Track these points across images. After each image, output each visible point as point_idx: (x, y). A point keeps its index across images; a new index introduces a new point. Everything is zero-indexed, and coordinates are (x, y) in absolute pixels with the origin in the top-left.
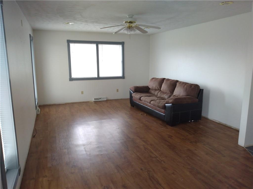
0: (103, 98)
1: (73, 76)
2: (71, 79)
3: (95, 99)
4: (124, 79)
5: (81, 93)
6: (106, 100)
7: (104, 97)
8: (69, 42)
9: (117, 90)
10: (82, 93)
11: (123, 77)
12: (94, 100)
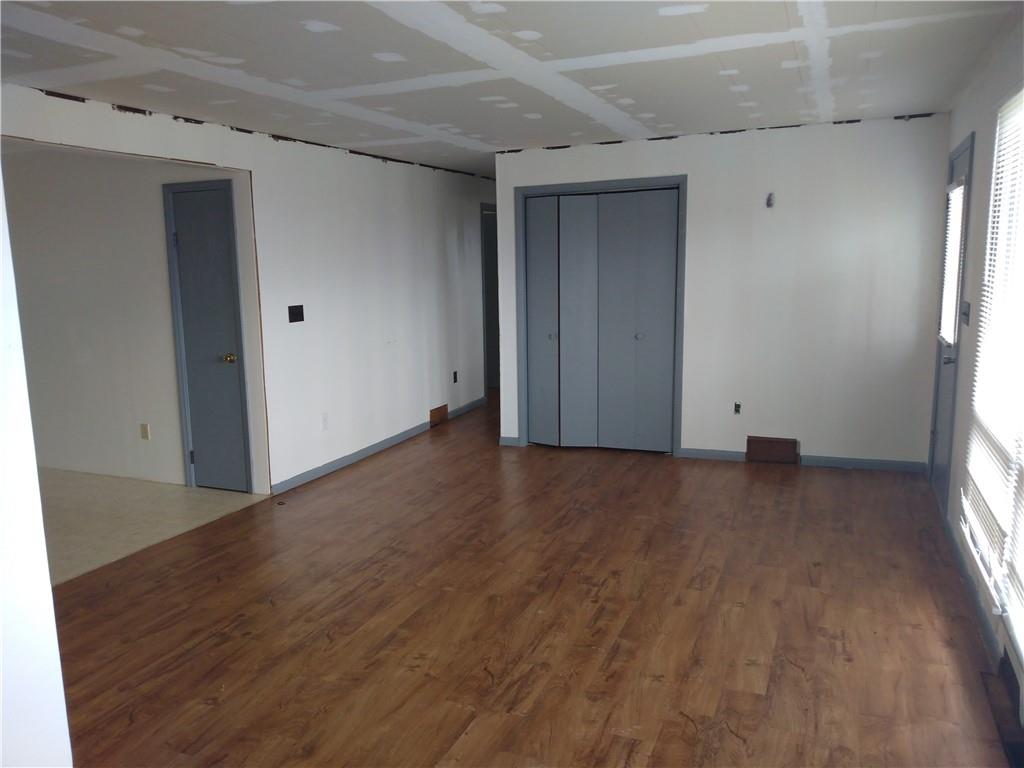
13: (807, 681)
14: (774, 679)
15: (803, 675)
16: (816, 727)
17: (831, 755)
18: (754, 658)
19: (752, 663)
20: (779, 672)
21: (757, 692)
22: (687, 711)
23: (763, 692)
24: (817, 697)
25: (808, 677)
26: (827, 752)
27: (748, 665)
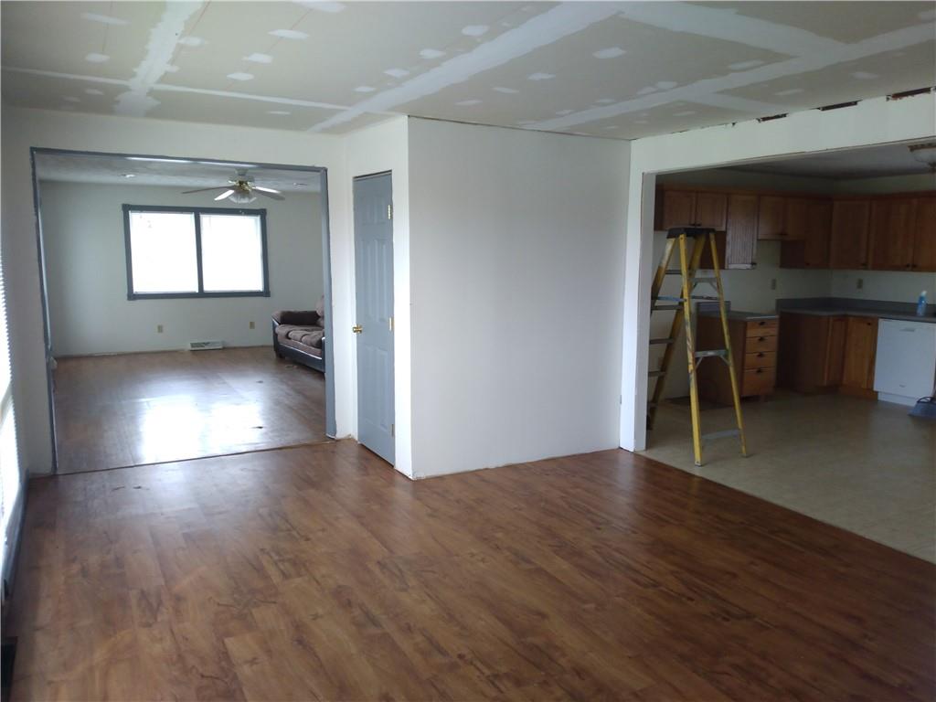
0: (214, 343)
1: (138, 288)
2: (133, 296)
3: (193, 345)
4: (269, 296)
5: (157, 330)
6: (220, 347)
7: (217, 340)
8: (127, 209)
9: (252, 325)
10: (160, 329)
11: (266, 293)
12: (189, 347)
13: (193, 667)
14: (225, 655)
15: (201, 670)
16: (172, 632)
17: (156, 619)
18: (255, 667)
19: (253, 661)
20: (223, 663)
21: (232, 639)
22: (273, 605)
23: (226, 640)
24: (179, 656)
25: (194, 671)
26: (159, 619)
27: (255, 659)
